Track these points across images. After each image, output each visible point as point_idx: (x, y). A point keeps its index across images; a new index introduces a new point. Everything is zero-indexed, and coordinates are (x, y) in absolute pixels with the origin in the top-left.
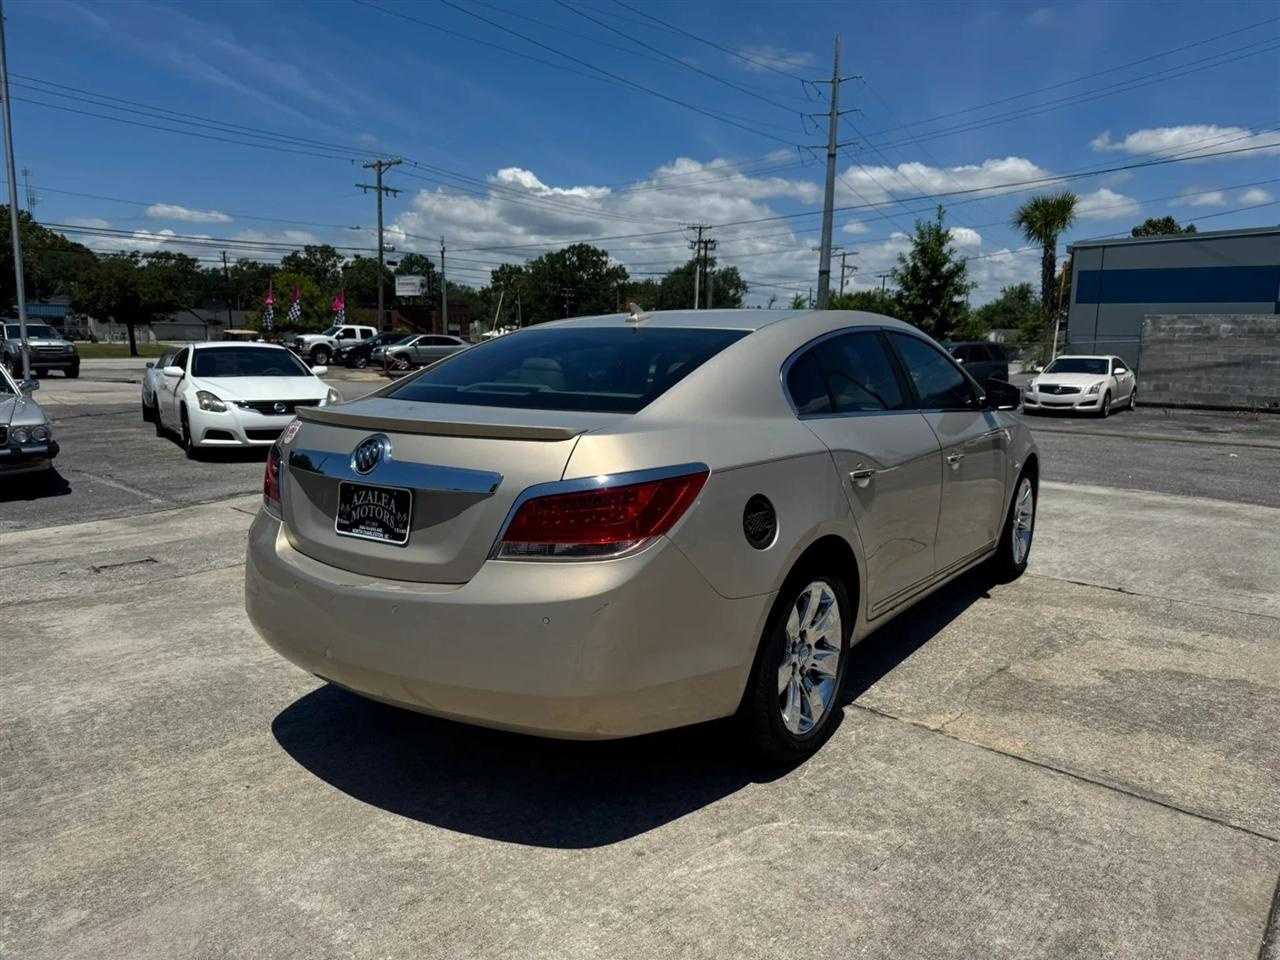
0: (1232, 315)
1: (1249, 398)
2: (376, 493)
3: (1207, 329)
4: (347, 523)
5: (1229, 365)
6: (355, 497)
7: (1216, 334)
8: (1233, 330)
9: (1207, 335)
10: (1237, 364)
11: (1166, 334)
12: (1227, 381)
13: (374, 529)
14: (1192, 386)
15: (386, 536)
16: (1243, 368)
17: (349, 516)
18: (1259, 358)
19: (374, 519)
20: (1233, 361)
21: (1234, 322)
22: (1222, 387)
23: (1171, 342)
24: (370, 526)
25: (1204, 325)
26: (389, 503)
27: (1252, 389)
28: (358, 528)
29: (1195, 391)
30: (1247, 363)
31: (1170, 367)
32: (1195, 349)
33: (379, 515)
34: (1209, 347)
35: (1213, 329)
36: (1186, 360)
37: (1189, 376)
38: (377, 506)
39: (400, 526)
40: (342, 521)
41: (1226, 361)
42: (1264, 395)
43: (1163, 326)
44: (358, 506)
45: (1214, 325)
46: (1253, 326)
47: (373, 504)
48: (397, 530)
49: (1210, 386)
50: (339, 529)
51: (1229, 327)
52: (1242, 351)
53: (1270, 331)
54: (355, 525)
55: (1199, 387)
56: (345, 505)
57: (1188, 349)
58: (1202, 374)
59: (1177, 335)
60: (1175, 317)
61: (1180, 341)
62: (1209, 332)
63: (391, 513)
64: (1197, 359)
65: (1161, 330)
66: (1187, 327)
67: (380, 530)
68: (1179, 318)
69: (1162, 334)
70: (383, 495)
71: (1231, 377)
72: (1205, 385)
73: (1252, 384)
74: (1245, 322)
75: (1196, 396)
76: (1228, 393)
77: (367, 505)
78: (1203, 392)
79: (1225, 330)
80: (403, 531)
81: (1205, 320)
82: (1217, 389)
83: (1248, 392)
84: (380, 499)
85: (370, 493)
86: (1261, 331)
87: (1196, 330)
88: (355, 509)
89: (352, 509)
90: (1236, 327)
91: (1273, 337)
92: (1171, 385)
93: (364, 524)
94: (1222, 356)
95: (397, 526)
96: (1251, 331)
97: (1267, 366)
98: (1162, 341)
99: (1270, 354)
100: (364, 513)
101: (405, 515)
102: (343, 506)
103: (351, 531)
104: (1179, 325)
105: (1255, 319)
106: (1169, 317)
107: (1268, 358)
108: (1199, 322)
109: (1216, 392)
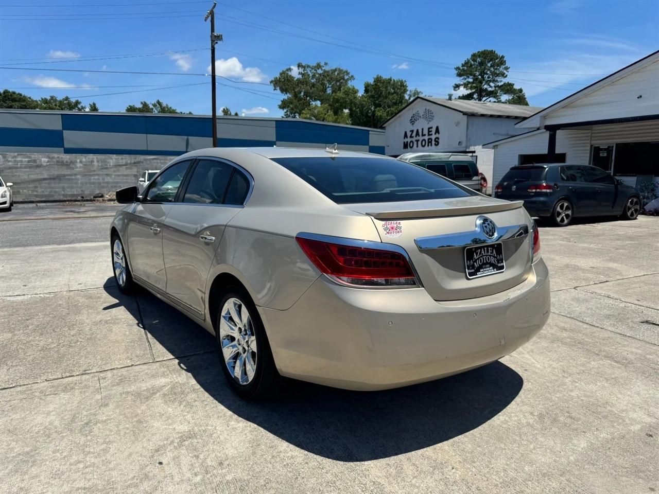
0: (47, 154)
1: (64, 195)
2: (486, 248)
3: (35, 161)
4: (473, 271)
5: (50, 179)
6: (475, 254)
7: (40, 163)
8: (48, 162)
9: (35, 164)
10: (54, 179)
11: (13, 163)
12: (51, 188)
13: (488, 269)
14: (33, 191)
15: (495, 270)
16: (57, 181)
17: (473, 267)
18: (64, 176)
19: (487, 263)
20: (51, 177)
21: (48, 157)
22: (49, 190)
23: (17, 168)
24: (485, 268)
25: (33, 159)
26: (493, 252)
27: (64, 191)
28: (480, 271)
29: (35, 193)
30: (59, 178)
31: (19, 181)
32: (31, 171)
33: (489, 260)
34: (38, 171)
35: (38, 161)
36: (27, 177)
37: (30, 186)
38: (487, 255)
39: (500, 262)
40: (470, 271)
41: (48, 177)
42: (70, 193)
43: (10, 159)
44: (477, 259)
45: (38, 159)
46: (58, 160)
47: (484, 256)
48: (499, 265)
49: (43, 190)
50: (470, 276)
51: (47, 160)
52: (56, 172)
53: (67, 162)
54: (478, 270)
55: (37, 192)
56: (470, 262)
57: (27, 171)
58: (37, 184)
59: (19, 164)
60: (16, 154)
61: (22, 168)
62: (36, 163)
63: (494, 257)
64: (33, 177)
65: (9, 162)
66: (24, 160)
67: (491, 268)
68: (18, 155)
69: (10, 163)
70: (489, 248)
71: (53, 185)
72: (40, 190)
73: (63, 188)
74: (53, 158)
75: (37, 196)
76: (52, 193)
77: (482, 257)
78: (40, 194)
79: (44, 162)
80: (502, 264)
81: (33, 156)
82: (47, 191)
83: (63, 192)
84: (488, 252)
85: (483, 250)
86: (63, 162)
87: (29, 162)
88: (475, 261)
89: (474, 262)
90: (49, 160)
91: (69, 165)
92: (21, 191)
93: (482, 268)
94: (46, 175)
95: (498, 263)
96: (58, 162)
97: (69, 179)
98: (10, 168)
99: (69, 173)
100: (481, 262)
101: (501, 256)
102: (468, 262)
103: (477, 275)
104: (19, 159)
105: (59, 156)
106: (13, 154)
107: (68, 175)
108: (30, 157)
109: (47, 193)
